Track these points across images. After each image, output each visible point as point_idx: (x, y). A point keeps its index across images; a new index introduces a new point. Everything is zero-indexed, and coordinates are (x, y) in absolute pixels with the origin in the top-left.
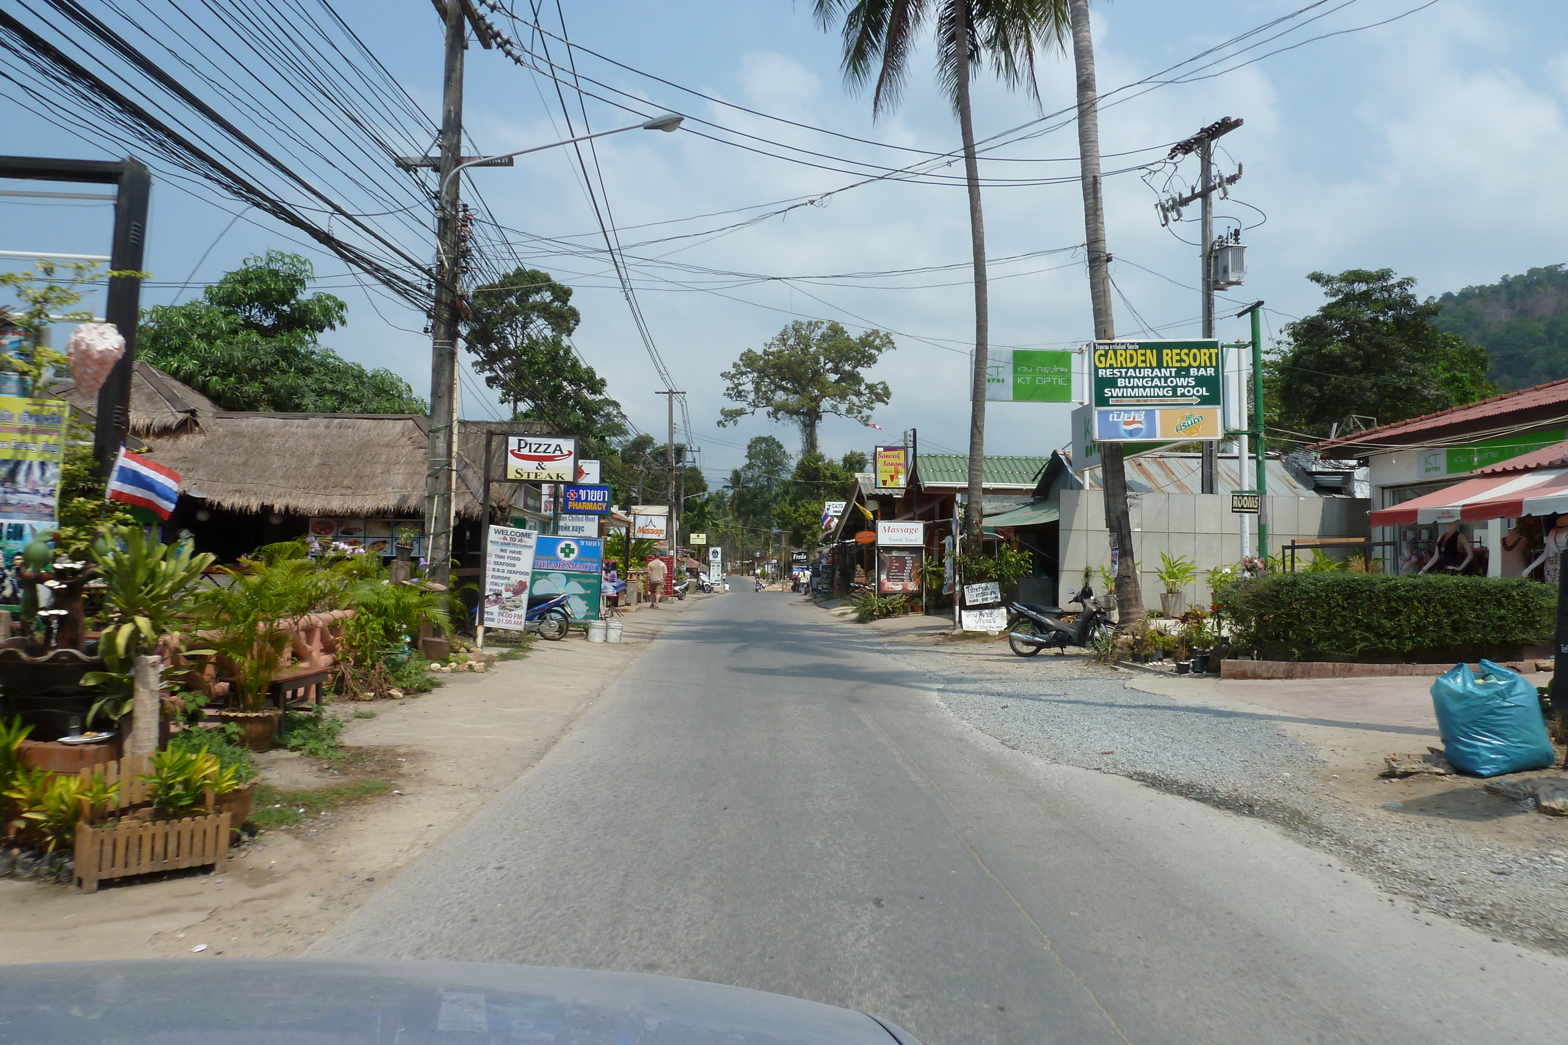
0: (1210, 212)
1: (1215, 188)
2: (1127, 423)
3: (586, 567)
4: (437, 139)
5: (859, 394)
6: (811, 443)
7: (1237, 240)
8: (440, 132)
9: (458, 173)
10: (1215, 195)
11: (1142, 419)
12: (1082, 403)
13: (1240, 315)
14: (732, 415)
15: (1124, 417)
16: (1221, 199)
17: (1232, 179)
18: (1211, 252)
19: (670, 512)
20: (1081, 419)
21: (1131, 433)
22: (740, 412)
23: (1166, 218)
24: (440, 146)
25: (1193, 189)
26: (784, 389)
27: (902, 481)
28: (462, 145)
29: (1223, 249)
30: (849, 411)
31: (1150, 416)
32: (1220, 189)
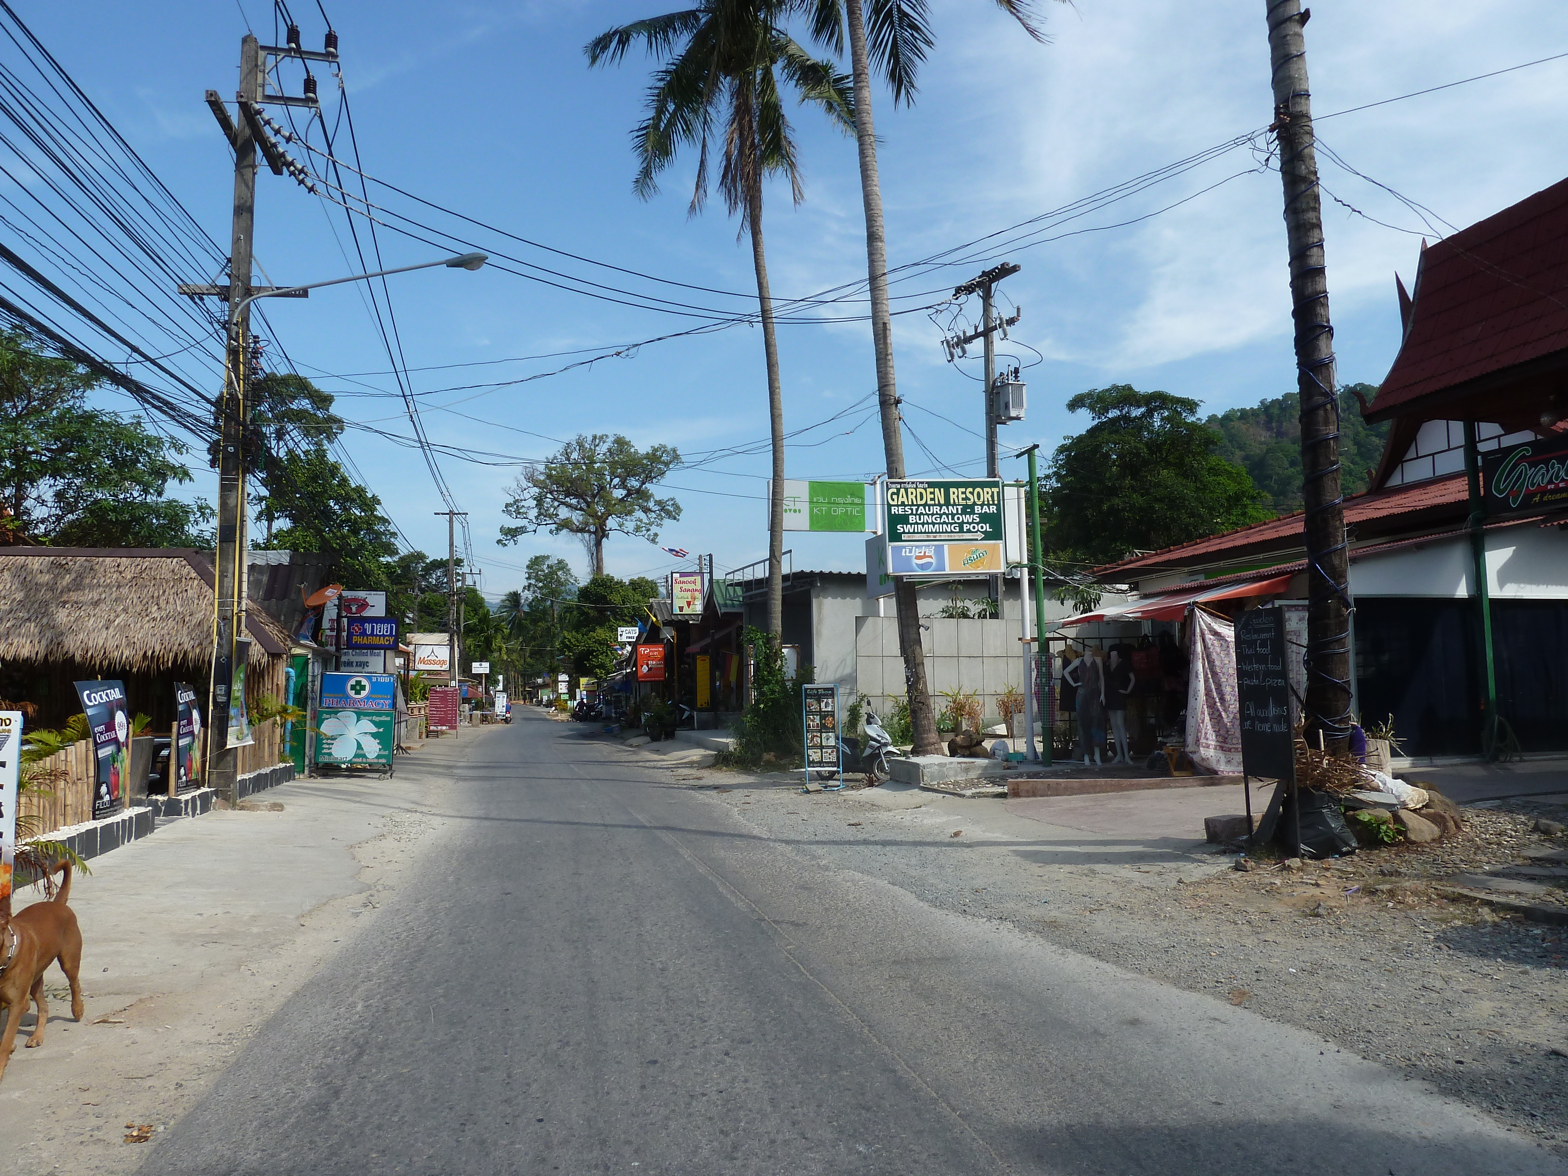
0: (992, 350)
1: (995, 328)
2: (918, 558)
3: (379, 704)
4: (225, 267)
5: (647, 510)
6: (598, 566)
7: (1016, 377)
8: (229, 260)
9: (249, 303)
10: (996, 335)
11: (932, 554)
12: (875, 533)
13: (1018, 456)
14: (512, 533)
15: (916, 552)
16: (1002, 339)
17: (1011, 321)
18: (993, 389)
19: (451, 640)
20: (875, 549)
21: (922, 567)
22: (521, 530)
23: (952, 355)
24: (229, 276)
25: (976, 328)
26: (569, 506)
27: (698, 607)
28: (252, 275)
29: (1005, 385)
30: (637, 529)
31: (939, 551)
32: (1000, 330)
